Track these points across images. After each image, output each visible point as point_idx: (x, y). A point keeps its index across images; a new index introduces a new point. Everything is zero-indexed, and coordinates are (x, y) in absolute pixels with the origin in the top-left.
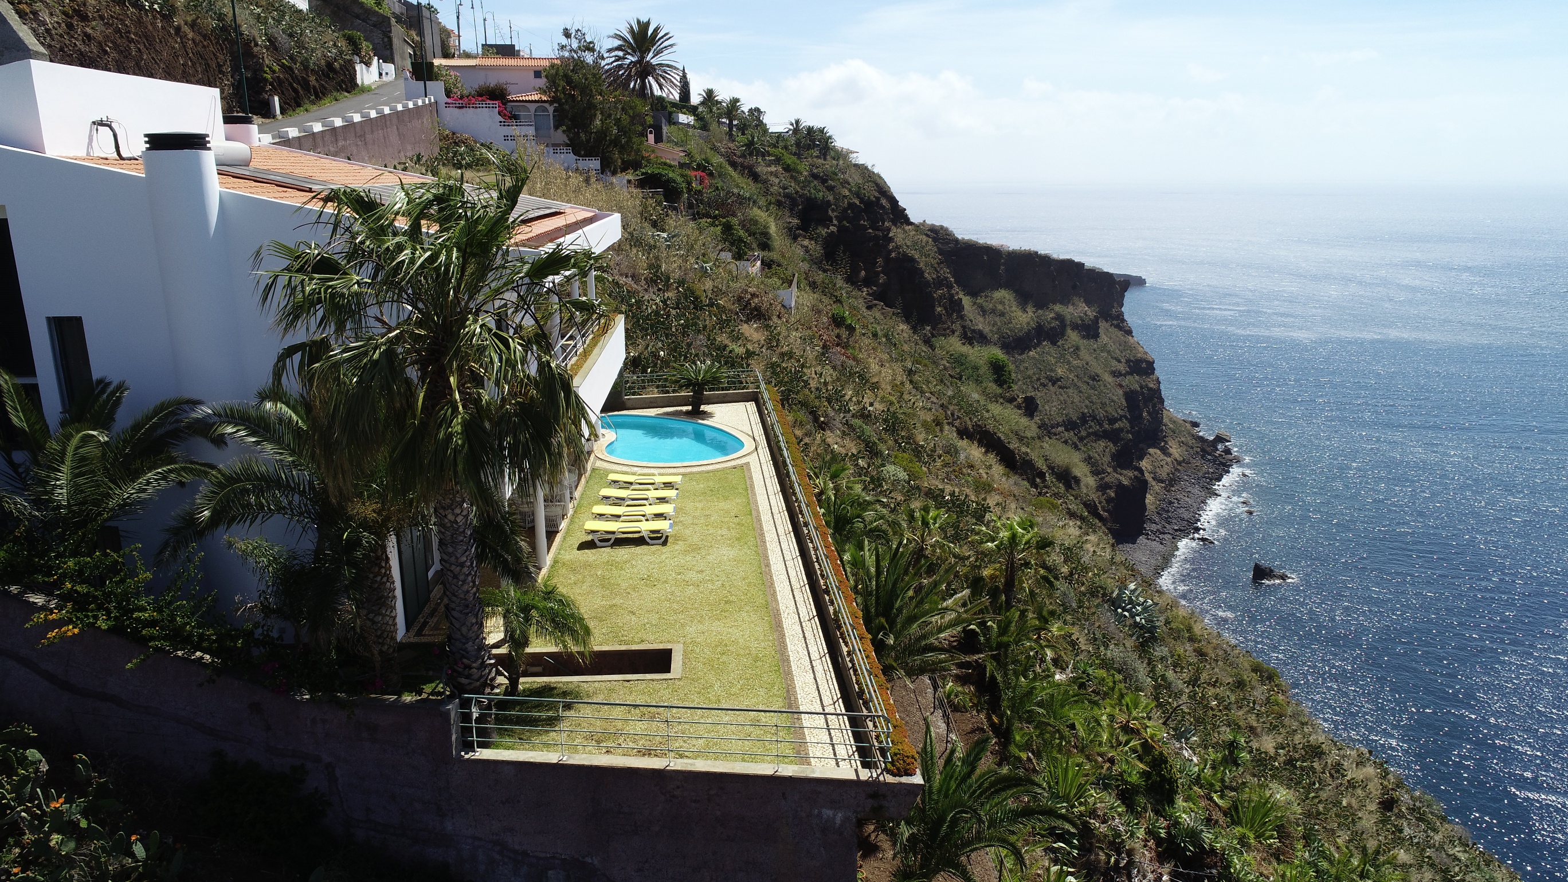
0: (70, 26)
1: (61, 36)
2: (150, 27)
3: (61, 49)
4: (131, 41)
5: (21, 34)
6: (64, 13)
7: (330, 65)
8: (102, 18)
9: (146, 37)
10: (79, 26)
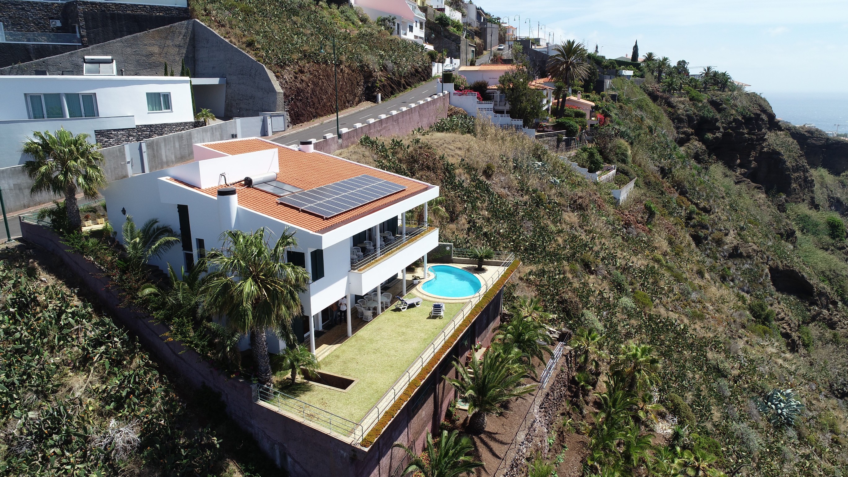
0: (296, 78)
1: (291, 83)
2: (330, 71)
3: (290, 88)
4: (320, 79)
5: (275, 86)
6: (295, 73)
7: (416, 70)
8: (310, 71)
9: (327, 76)
10: (300, 76)
